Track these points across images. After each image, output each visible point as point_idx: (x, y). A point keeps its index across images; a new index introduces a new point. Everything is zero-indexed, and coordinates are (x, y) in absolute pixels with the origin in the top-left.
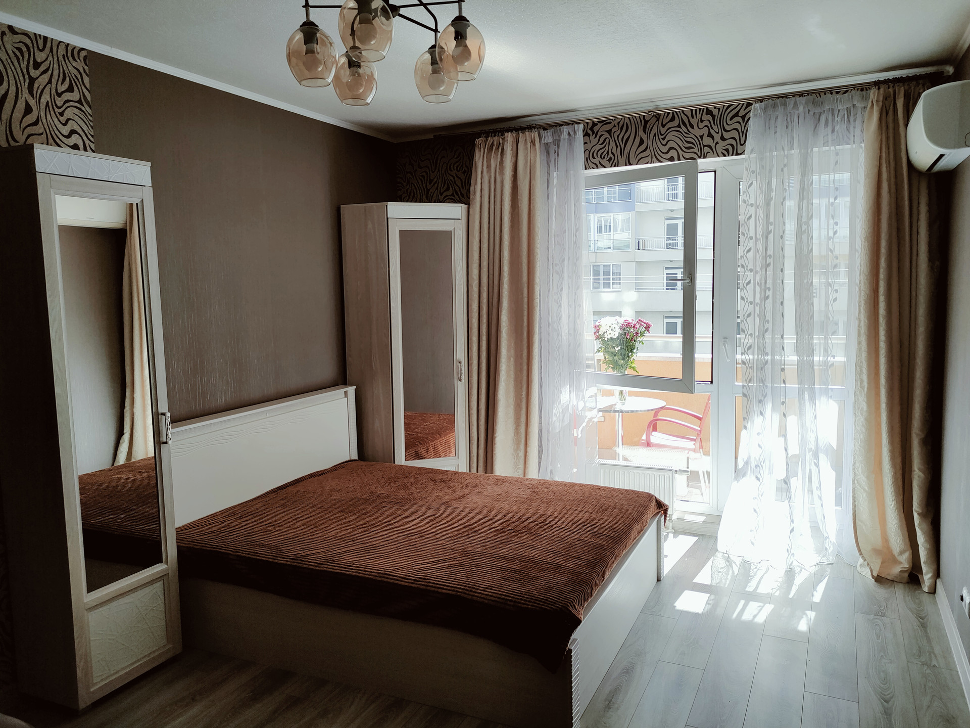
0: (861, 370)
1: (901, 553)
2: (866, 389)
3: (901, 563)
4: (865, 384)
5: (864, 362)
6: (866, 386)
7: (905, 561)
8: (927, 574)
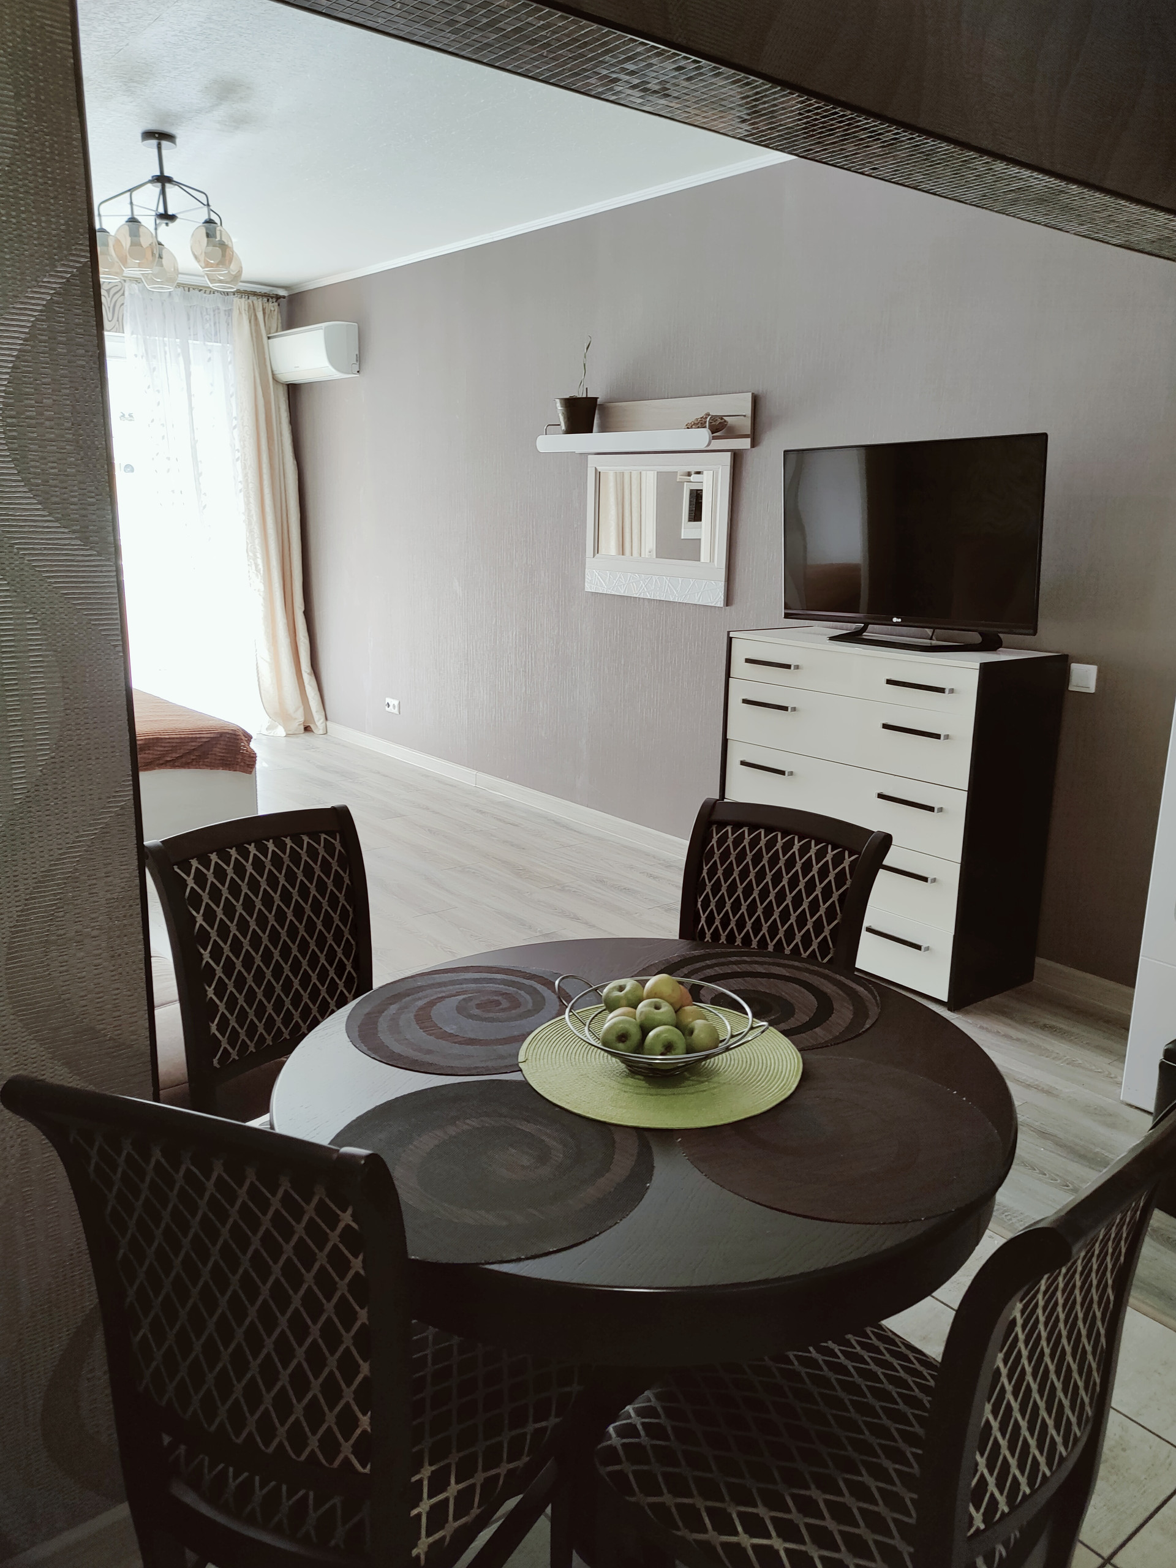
0: (255, 555)
1: (297, 710)
2: (262, 572)
3: (296, 719)
4: (261, 566)
5: (258, 547)
6: (262, 570)
7: (300, 718)
8: (318, 721)
